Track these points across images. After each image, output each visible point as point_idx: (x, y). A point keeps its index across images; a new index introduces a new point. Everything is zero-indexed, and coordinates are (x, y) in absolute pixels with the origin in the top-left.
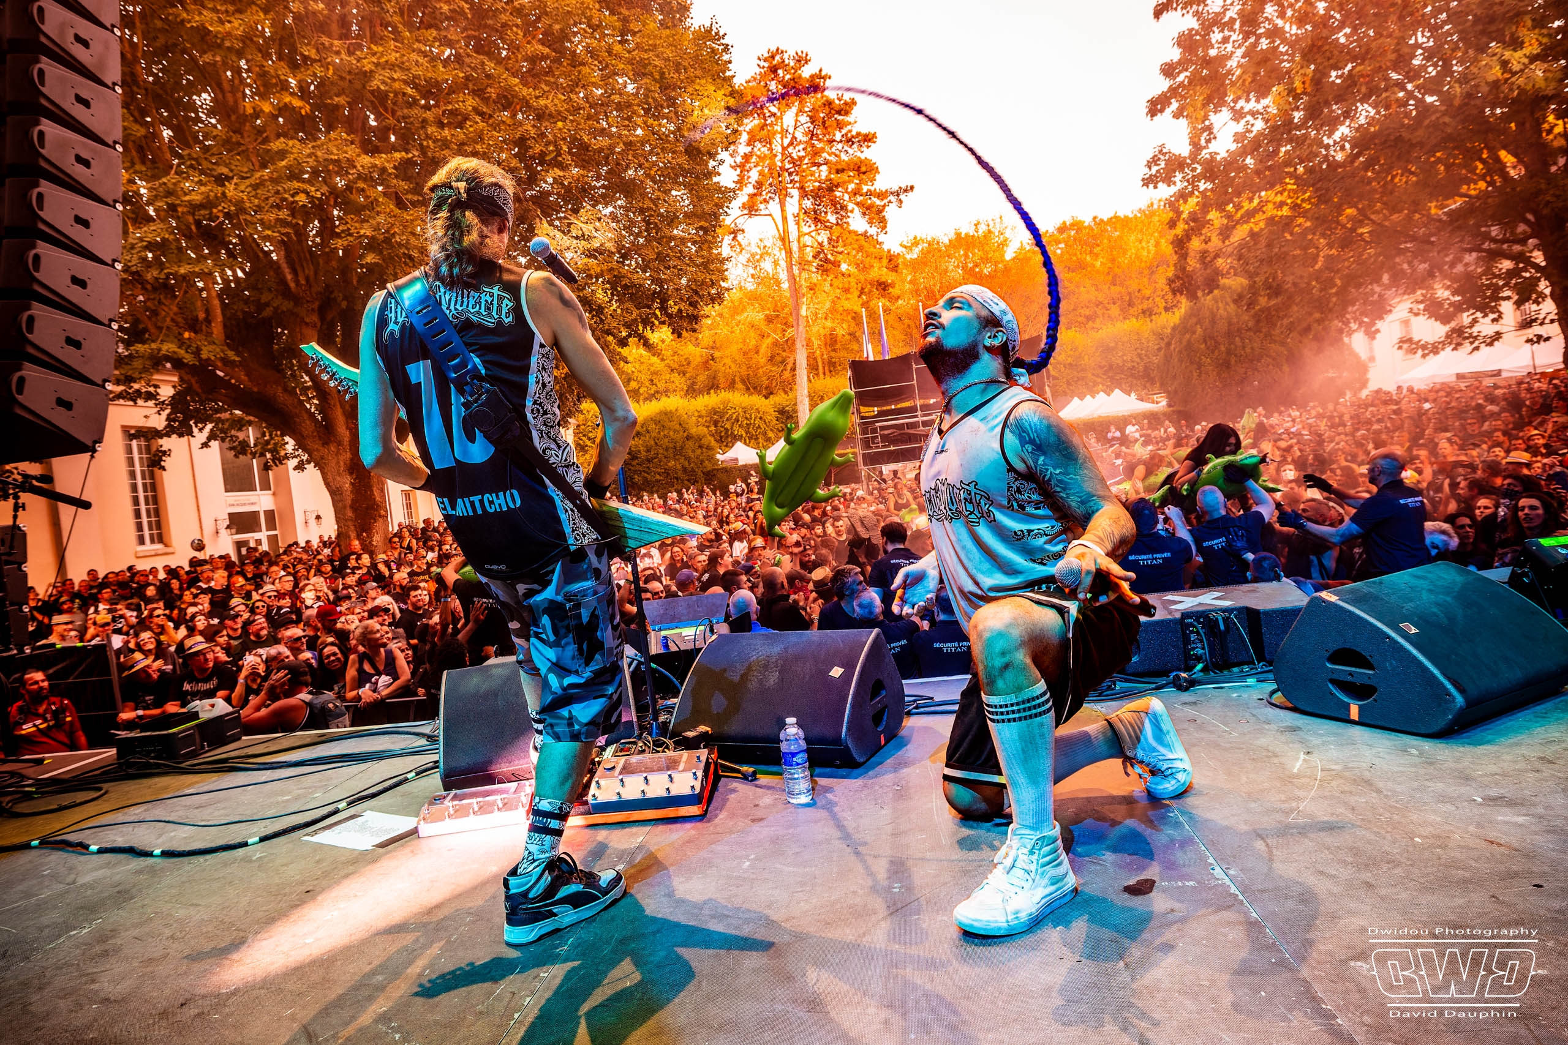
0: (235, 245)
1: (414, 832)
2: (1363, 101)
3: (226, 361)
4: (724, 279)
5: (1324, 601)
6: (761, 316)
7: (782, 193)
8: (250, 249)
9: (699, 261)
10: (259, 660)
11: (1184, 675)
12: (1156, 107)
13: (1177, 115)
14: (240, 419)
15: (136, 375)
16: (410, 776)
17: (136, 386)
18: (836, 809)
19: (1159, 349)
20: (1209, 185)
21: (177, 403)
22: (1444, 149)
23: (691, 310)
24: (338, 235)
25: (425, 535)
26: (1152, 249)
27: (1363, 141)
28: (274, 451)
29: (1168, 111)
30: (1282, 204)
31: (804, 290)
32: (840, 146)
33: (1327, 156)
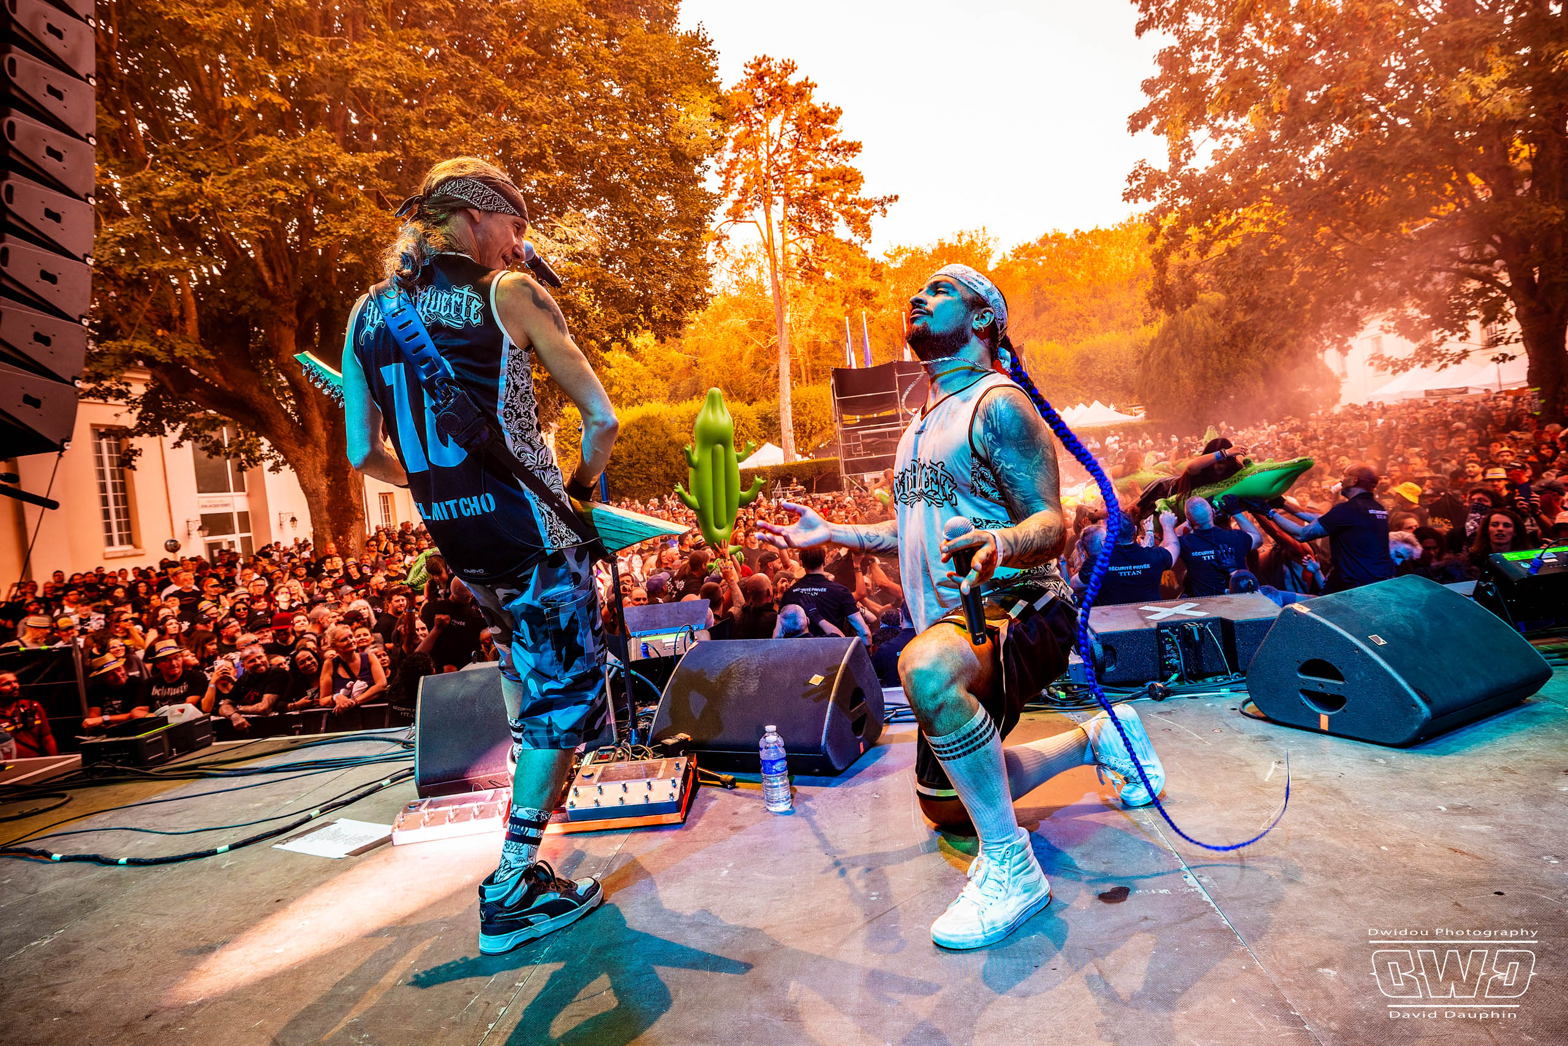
0: (211, 242)
1: (387, 841)
2: (1337, 122)
3: (200, 360)
4: (709, 285)
5: (1296, 612)
6: (745, 323)
7: (767, 200)
8: (227, 247)
9: (683, 266)
10: (230, 664)
11: (1160, 685)
12: (1137, 122)
13: (1157, 131)
14: (215, 419)
15: (107, 372)
16: (384, 783)
17: (107, 384)
18: (815, 817)
19: (1138, 362)
20: (1188, 201)
21: (149, 402)
22: (1414, 170)
23: (675, 316)
24: (318, 234)
25: (404, 539)
26: (1132, 263)
27: (1337, 160)
28: (249, 452)
29: (1149, 127)
30: (1259, 221)
31: (789, 298)
32: (825, 154)
33: (1302, 174)
